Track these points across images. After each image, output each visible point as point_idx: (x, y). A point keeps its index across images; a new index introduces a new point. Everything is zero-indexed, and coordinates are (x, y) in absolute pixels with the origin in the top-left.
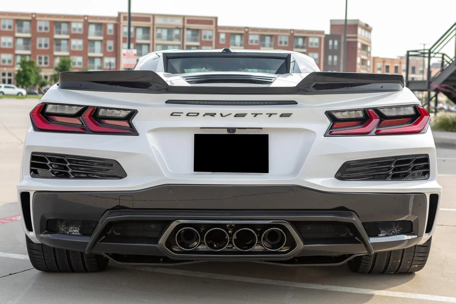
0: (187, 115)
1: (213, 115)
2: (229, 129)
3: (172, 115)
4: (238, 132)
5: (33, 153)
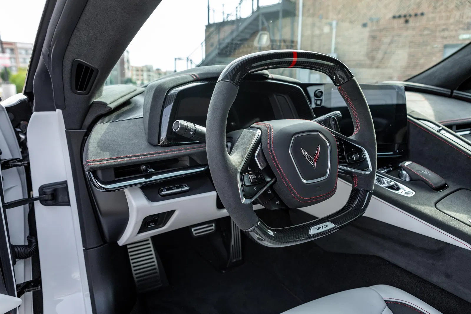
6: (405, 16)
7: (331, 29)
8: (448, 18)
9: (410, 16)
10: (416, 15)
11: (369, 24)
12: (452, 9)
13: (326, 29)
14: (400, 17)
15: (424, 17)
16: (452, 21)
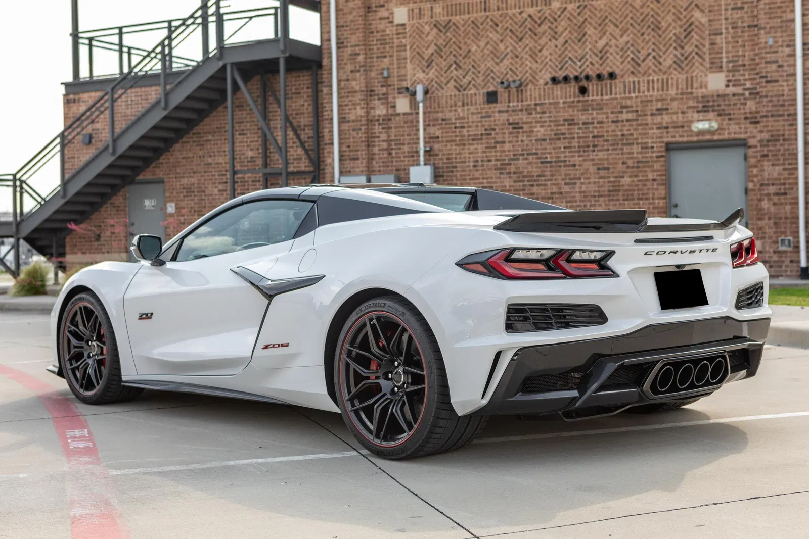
0: (657, 254)
1: (675, 252)
2: (678, 266)
3: (645, 254)
4: (686, 268)
5: (509, 305)
6: (577, 78)
7: (414, 104)
8: (665, 86)
9: (587, 78)
10: (599, 77)
11: (503, 95)
12: (670, 67)
13: (402, 105)
14: (566, 79)
15: (618, 82)
16: (672, 92)
